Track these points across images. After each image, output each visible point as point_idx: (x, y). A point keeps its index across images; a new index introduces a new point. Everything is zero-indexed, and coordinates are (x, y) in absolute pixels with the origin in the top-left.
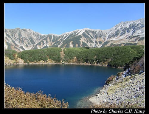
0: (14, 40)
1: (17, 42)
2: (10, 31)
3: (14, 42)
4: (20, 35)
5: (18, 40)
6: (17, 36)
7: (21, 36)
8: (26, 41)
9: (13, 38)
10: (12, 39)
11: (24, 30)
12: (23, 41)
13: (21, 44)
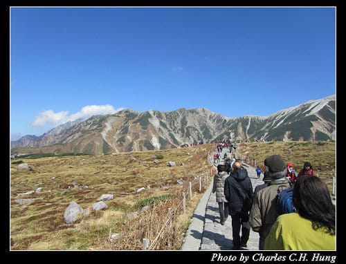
0: (173, 133)
1: (178, 137)
2: (167, 116)
3: (172, 137)
4: (184, 122)
5: (180, 132)
6: (178, 125)
7: (186, 124)
8: (194, 134)
9: (170, 129)
10: (169, 131)
11: (192, 112)
12: (188, 135)
13: (184, 141)
